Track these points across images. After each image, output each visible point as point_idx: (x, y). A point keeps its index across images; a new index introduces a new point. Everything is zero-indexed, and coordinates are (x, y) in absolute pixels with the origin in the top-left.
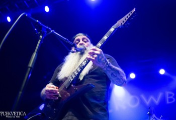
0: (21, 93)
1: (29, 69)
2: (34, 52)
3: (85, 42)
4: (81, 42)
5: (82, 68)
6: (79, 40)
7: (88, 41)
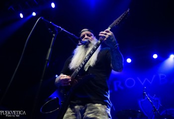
0: (42, 80)
1: (47, 61)
2: (49, 47)
3: (90, 36)
4: (86, 37)
5: (86, 61)
6: (84, 36)
7: (91, 35)
